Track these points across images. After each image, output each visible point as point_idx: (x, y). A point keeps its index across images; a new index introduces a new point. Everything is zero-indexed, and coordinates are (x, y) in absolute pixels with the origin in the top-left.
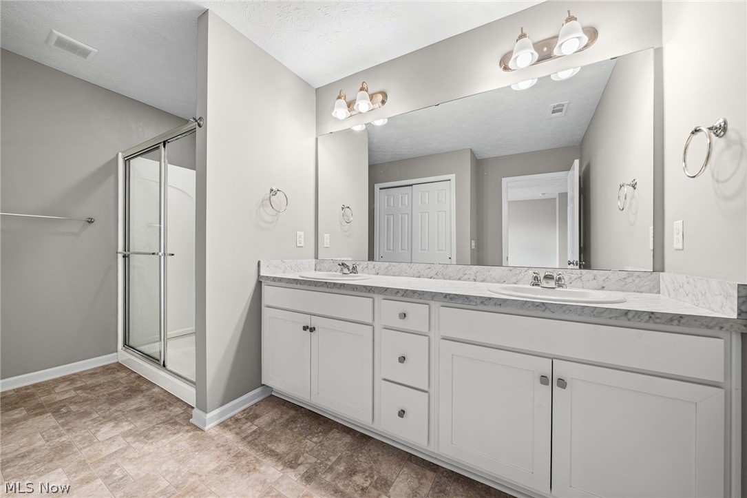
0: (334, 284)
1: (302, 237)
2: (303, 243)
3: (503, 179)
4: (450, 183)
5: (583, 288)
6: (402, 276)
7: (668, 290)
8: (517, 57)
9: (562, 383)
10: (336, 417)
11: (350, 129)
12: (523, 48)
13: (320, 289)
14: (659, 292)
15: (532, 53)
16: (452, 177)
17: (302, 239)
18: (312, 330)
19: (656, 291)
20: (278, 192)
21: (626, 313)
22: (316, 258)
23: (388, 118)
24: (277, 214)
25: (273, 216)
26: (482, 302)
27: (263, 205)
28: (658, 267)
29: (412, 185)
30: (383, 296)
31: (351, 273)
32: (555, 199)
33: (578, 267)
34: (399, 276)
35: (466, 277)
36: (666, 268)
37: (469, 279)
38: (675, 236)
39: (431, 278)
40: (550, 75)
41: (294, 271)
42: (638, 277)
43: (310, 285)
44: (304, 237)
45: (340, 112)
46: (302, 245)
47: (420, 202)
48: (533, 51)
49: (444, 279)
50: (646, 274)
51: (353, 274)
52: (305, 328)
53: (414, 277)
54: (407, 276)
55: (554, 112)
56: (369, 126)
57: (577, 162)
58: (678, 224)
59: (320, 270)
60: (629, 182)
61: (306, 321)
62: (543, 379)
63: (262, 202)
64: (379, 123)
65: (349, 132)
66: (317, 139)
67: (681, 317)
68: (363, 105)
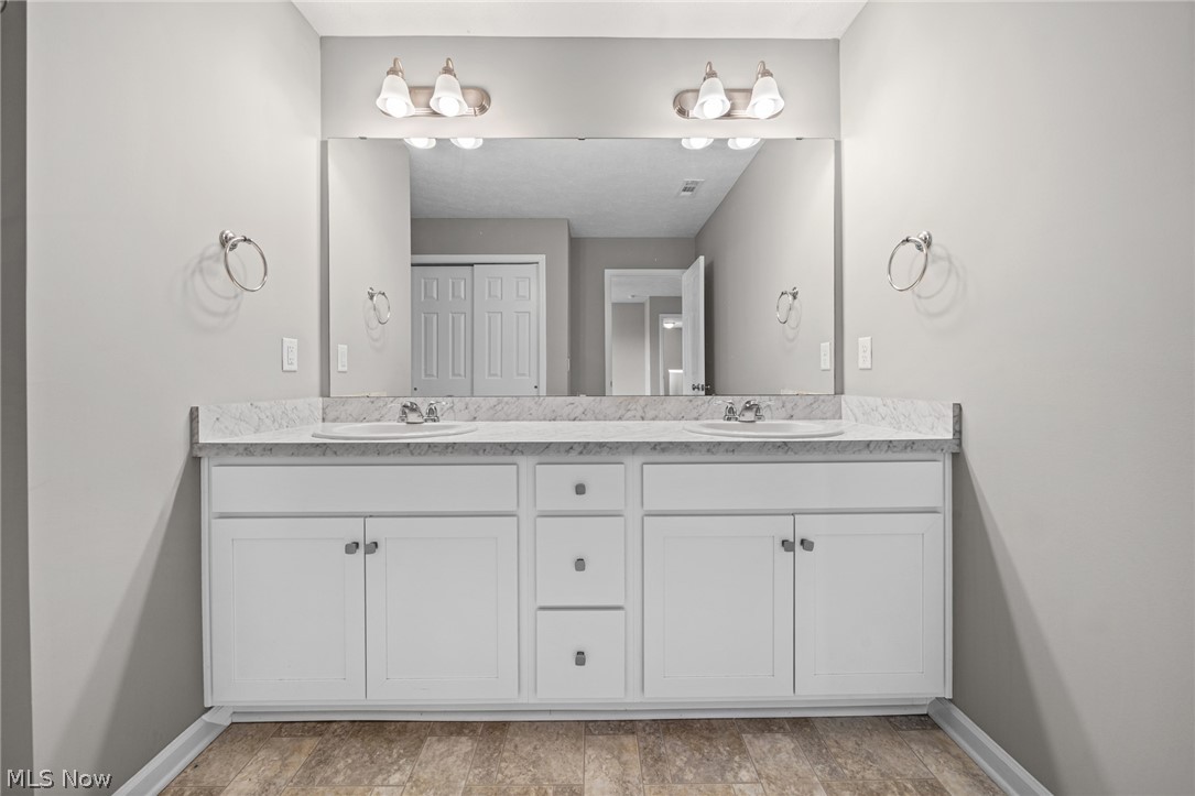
0: (429, 445)
1: (295, 351)
2: (295, 362)
3: (606, 271)
4: (538, 268)
5: (772, 418)
6: (523, 420)
7: (854, 414)
8: (703, 104)
9: (806, 544)
10: (421, 713)
11: (401, 140)
12: (712, 91)
13: (391, 459)
14: (840, 418)
15: (723, 101)
16: (541, 258)
17: (294, 356)
18: (373, 547)
19: (838, 416)
20: (241, 245)
21: (868, 445)
22: (325, 392)
23: (484, 139)
24: (236, 297)
25: (228, 298)
26: (708, 451)
27: (201, 271)
28: (839, 390)
29: (472, 265)
30: (536, 459)
31: (426, 421)
32: (642, 304)
33: (703, 393)
34: (517, 419)
35: (629, 414)
36: (846, 391)
37: (634, 418)
38: (861, 354)
39: (574, 420)
40: (727, 139)
41: (280, 425)
42: (823, 401)
43: (364, 453)
44: (298, 352)
45: (396, 101)
46: (295, 367)
47: (487, 295)
48: (725, 98)
49: (597, 419)
50: (830, 398)
51: (430, 424)
52: (352, 547)
53: (545, 419)
54: (531, 420)
55: (685, 190)
56: (443, 144)
57: (702, 258)
58: (865, 341)
59: (335, 420)
60: (790, 290)
61: (353, 530)
62: (787, 545)
63: (200, 262)
64: (467, 143)
65: (399, 146)
66: (324, 145)
67: (913, 442)
68: (449, 101)
